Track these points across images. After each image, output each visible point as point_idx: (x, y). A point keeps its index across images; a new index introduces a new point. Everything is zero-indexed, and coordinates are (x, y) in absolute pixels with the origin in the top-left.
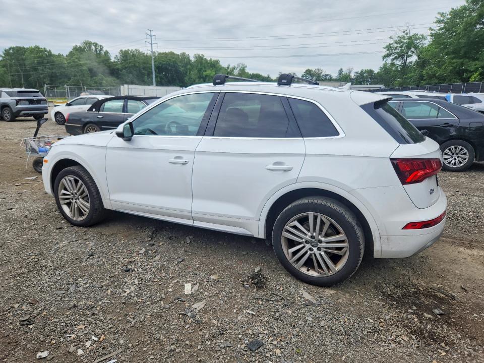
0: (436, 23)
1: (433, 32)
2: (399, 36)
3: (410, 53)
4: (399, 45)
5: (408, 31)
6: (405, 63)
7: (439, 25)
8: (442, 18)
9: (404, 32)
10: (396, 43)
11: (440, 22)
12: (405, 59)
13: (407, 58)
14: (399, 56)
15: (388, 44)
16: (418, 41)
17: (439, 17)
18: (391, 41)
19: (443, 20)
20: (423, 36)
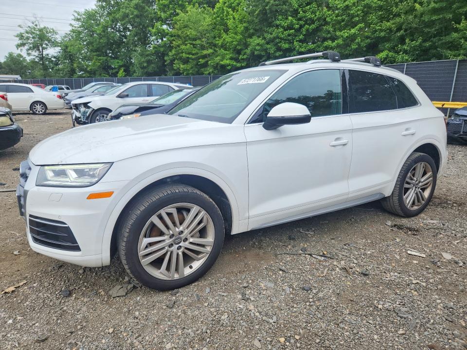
0: (75, 20)
1: (74, 28)
2: (29, 27)
3: (44, 46)
4: (31, 36)
5: (37, 23)
6: (42, 54)
7: (78, 23)
8: (79, 17)
9: (33, 23)
10: (27, 32)
11: (78, 20)
12: (41, 50)
13: (42, 50)
14: (34, 48)
15: (19, 32)
16: (50, 35)
17: (76, 15)
18: (22, 31)
19: (80, 19)
20: (53, 29)
